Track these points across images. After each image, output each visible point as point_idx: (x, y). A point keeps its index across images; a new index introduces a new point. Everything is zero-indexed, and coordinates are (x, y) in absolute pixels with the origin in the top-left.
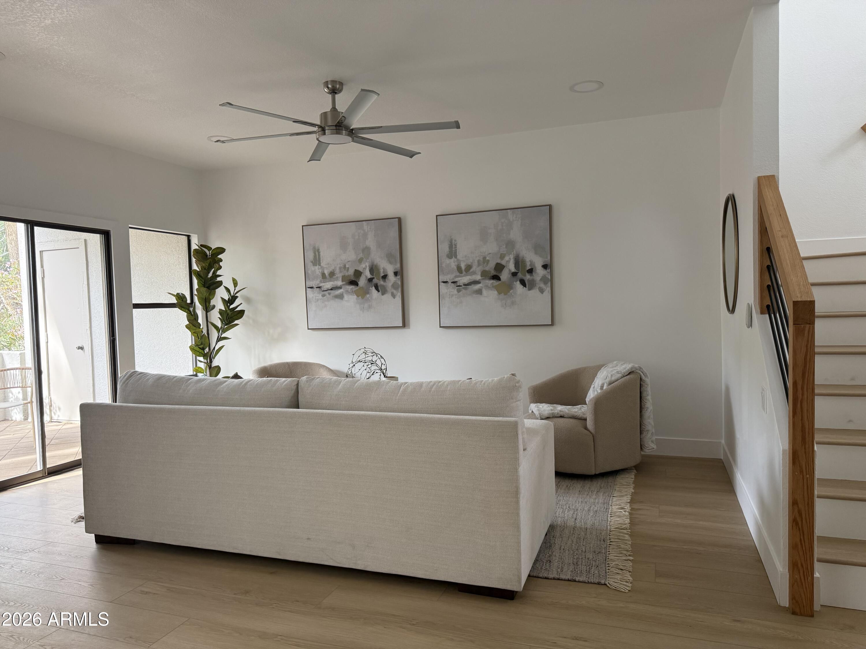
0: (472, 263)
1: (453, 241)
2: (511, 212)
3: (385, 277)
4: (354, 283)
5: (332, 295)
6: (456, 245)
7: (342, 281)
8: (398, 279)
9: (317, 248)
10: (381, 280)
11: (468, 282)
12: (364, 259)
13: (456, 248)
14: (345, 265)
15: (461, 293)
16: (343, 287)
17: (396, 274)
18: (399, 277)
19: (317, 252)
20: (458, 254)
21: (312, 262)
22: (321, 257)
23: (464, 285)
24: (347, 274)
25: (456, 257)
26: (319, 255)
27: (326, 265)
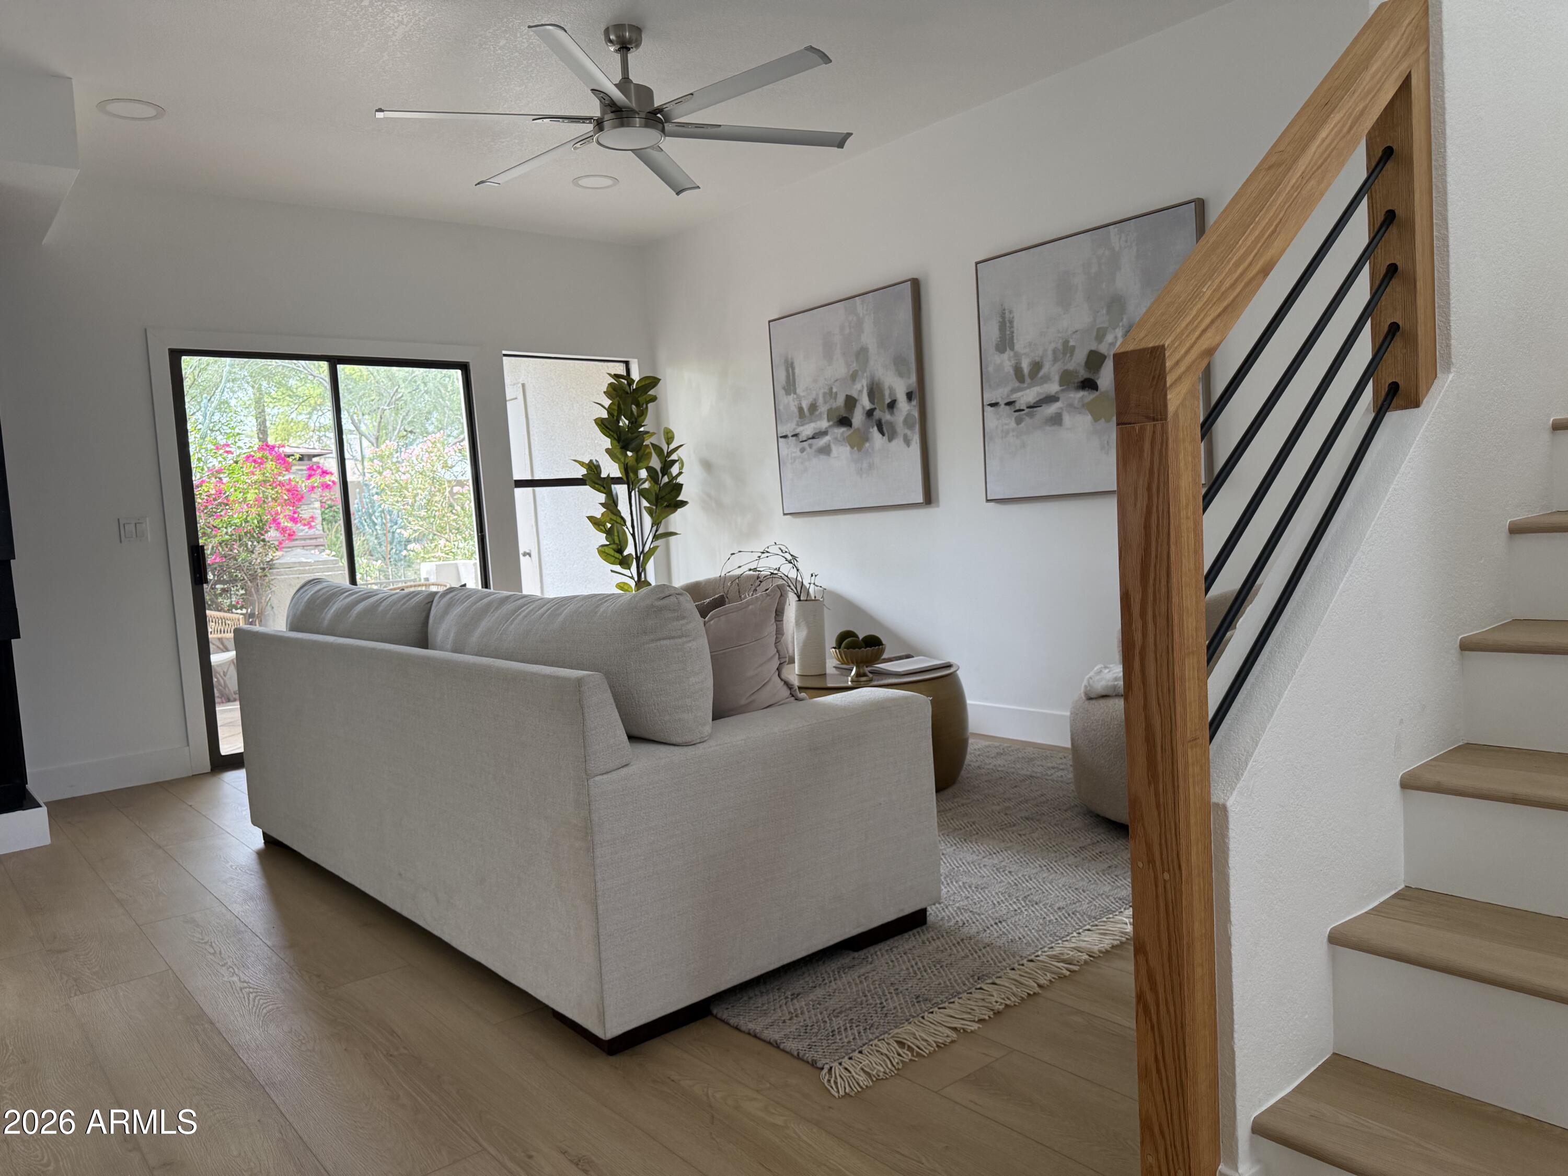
0: (1042, 358)
1: (1007, 314)
2: (1116, 230)
3: (892, 405)
4: (844, 422)
5: (814, 448)
6: (1011, 322)
7: (829, 420)
8: (914, 406)
9: (790, 360)
10: (887, 411)
11: (1035, 401)
12: (860, 373)
13: (1012, 327)
14: (831, 389)
15: (1023, 425)
16: (830, 430)
17: (910, 396)
18: (914, 403)
19: (790, 366)
20: (1015, 341)
21: (784, 388)
22: (796, 377)
23: (1028, 407)
24: (834, 406)
25: (1012, 349)
26: (794, 374)
27: (804, 391)
